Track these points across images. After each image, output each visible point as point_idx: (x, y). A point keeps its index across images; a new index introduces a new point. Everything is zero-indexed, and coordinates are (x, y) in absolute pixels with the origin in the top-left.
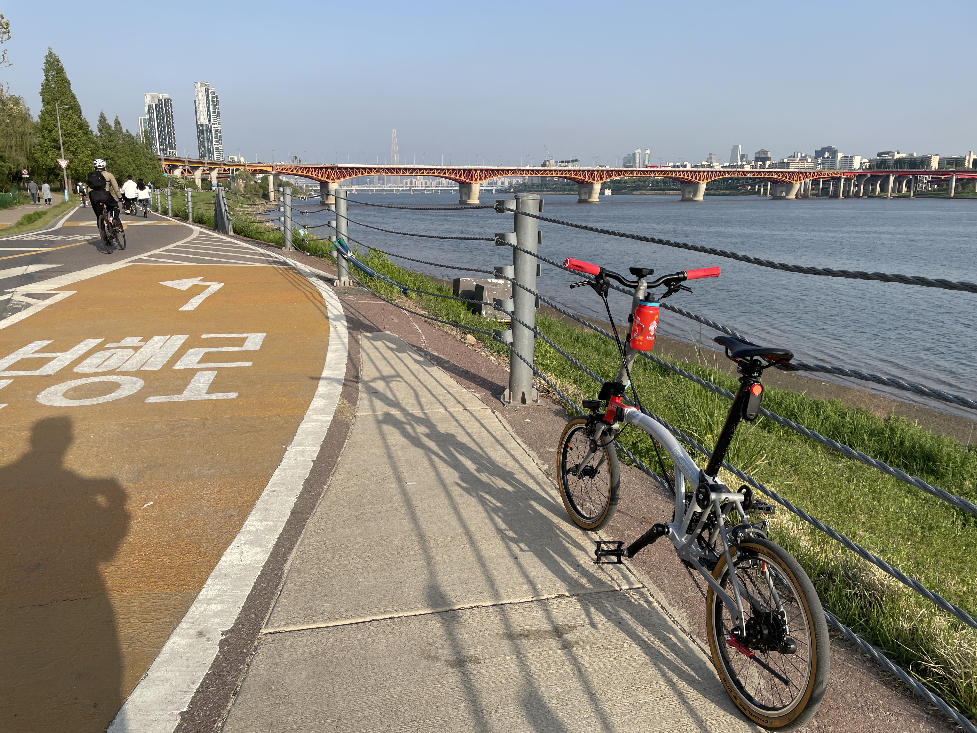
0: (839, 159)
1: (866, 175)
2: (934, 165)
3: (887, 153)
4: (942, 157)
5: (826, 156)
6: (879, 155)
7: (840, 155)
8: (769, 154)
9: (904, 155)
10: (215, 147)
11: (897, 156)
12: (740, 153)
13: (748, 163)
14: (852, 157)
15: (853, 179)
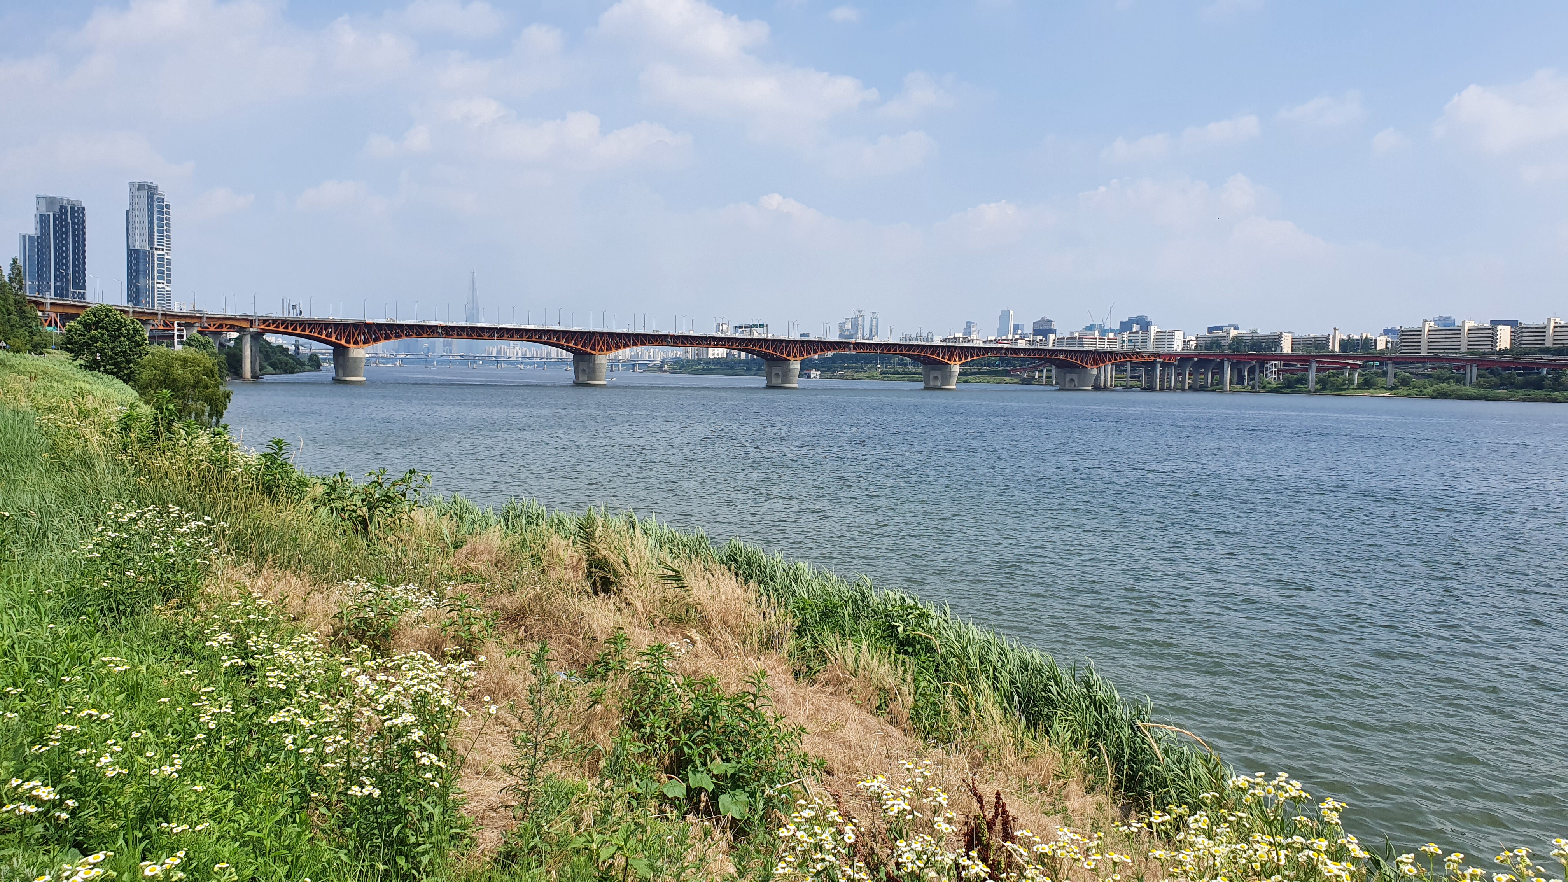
0: (1153, 335)
1: (1191, 359)
2: (1287, 348)
3: (1220, 328)
4: (1296, 335)
5: (1134, 330)
6: (1210, 330)
7: (1154, 329)
8: (1054, 326)
9: (1244, 332)
10: (156, 286)
11: (1233, 333)
12: (1012, 321)
13: (1022, 337)
14: (1172, 332)
15: (1172, 364)
